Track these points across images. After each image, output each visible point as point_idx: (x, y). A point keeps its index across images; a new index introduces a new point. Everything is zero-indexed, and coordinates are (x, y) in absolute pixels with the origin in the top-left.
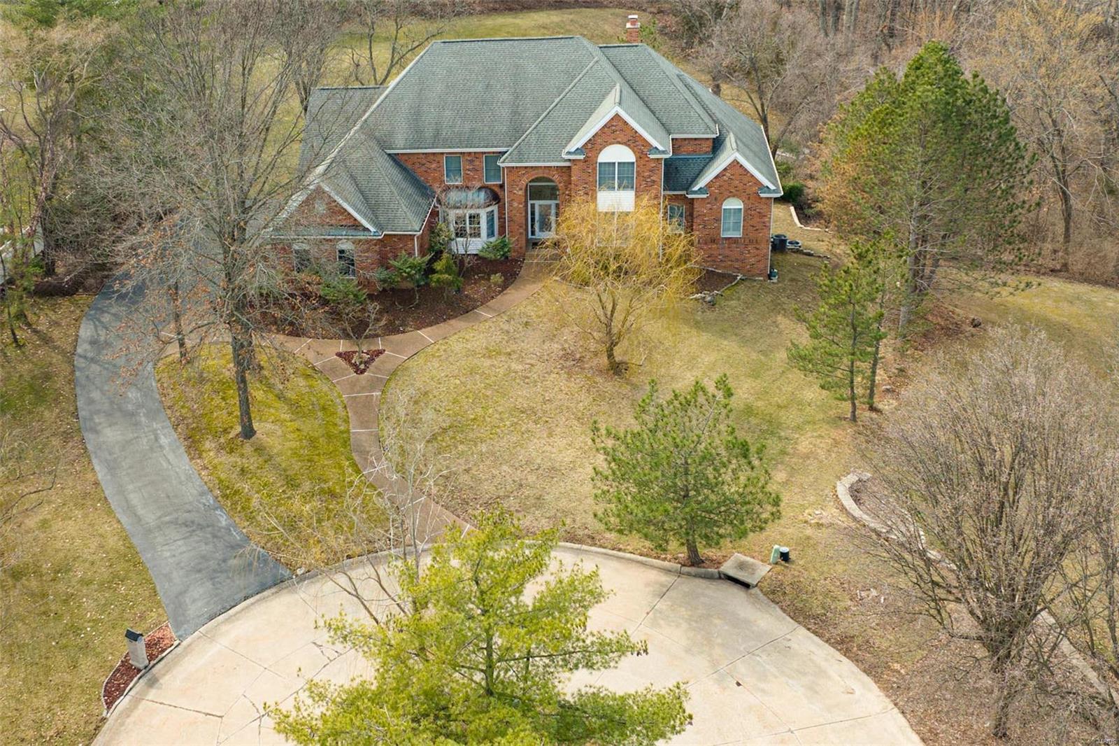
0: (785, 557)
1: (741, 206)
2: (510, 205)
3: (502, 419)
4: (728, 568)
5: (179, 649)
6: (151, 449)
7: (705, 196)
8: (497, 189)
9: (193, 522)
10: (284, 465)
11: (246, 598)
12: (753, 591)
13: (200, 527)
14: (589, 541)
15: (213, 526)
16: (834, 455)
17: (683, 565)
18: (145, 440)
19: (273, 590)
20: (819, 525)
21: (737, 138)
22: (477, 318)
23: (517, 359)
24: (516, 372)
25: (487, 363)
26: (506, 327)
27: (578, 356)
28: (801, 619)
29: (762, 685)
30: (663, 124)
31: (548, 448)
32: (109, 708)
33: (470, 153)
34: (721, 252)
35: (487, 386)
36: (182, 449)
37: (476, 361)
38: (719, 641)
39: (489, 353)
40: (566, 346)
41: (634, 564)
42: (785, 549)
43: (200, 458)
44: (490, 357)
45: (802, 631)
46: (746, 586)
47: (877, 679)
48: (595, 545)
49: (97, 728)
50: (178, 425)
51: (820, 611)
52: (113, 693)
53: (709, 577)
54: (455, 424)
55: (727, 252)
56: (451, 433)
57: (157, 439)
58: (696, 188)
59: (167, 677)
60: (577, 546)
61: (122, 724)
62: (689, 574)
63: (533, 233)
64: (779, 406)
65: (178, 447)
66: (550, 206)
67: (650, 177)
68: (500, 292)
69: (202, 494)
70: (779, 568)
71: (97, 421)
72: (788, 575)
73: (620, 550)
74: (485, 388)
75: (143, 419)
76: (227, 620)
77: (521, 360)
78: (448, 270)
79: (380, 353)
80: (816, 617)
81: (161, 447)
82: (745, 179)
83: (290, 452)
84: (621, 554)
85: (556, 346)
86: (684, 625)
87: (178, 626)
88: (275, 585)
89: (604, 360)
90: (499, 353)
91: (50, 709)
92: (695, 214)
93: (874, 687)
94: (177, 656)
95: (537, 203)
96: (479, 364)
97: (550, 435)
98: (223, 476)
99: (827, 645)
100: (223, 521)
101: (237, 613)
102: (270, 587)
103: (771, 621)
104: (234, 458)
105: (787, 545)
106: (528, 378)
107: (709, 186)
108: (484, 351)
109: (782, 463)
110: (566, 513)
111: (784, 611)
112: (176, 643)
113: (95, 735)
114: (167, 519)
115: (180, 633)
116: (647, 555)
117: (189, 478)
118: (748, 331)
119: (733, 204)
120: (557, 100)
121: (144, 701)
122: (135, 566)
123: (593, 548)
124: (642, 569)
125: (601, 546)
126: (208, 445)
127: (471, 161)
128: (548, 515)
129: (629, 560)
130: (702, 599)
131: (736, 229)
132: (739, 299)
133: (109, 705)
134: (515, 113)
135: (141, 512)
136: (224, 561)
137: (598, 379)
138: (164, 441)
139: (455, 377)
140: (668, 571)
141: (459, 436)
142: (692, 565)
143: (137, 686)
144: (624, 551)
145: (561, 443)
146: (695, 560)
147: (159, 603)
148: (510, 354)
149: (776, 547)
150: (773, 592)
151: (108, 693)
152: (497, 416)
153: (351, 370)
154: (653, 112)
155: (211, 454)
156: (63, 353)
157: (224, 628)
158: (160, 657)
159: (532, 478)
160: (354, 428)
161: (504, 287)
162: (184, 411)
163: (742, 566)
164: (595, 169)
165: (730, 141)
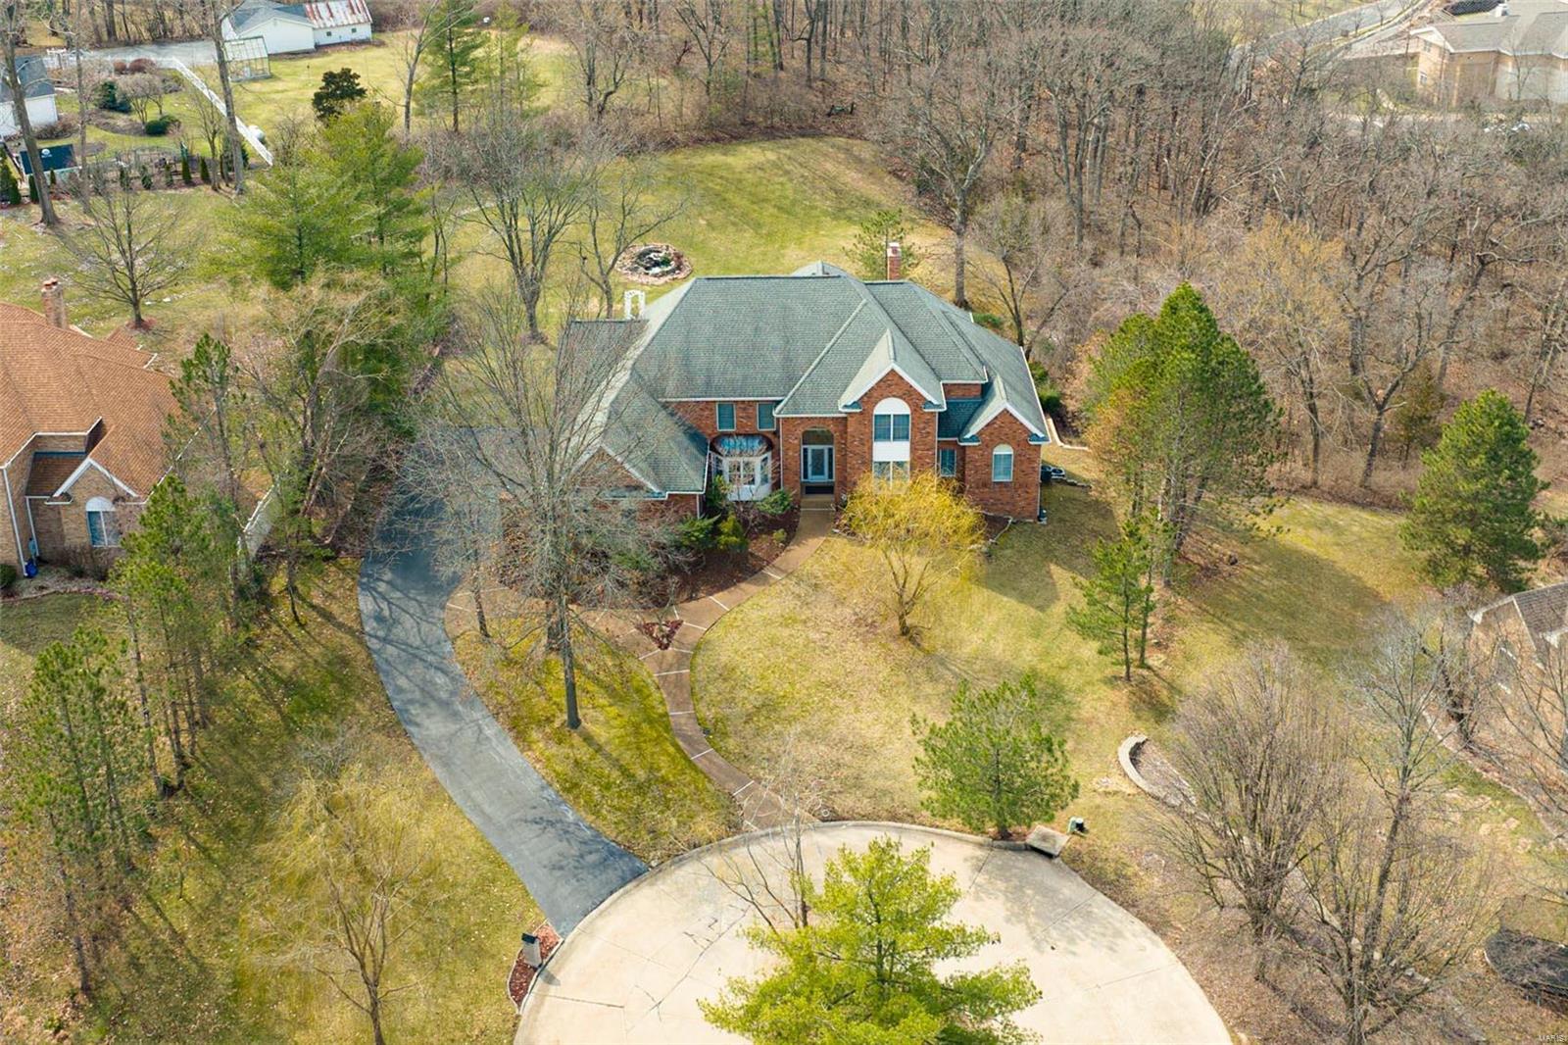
0: (1080, 827)
1: (1012, 453)
2: (786, 454)
3: (809, 695)
4: (1032, 839)
5: (565, 945)
6: (478, 741)
7: (976, 444)
8: (770, 436)
9: (541, 818)
10: (614, 755)
11: (612, 893)
12: (1056, 861)
13: (551, 823)
14: (909, 819)
15: (561, 821)
16: (1113, 719)
17: (994, 839)
18: (470, 732)
19: (634, 883)
20: (1107, 794)
21: (1005, 381)
22: (766, 581)
23: (814, 627)
24: (815, 642)
25: (786, 632)
26: (797, 590)
27: (870, 621)
28: (1098, 886)
29: (1073, 948)
30: (933, 369)
31: (858, 724)
32: (519, 1006)
33: (743, 402)
34: (993, 495)
35: (791, 660)
36: (510, 741)
37: (774, 631)
38: (1032, 909)
39: (787, 621)
40: (857, 610)
41: (951, 841)
42: (1080, 820)
43: (530, 749)
44: (787, 626)
45: (1100, 897)
46: (1050, 856)
47: (1163, 936)
48: (914, 823)
49: (515, 1025)
50: (498, 714)
51: (1113, 877)
52: (518, 992)
53: (1016, 849)
54: (767, 702)
55: (998, 496)
56: (765, 713)
57: (481, 731)
58: (968, 436)
59: (562, 974)
60: (899, 824)
61: (535, 1020)
62: (999, 847)
63: (806, 477)
64: (1060, 668)
65: (505, 739)
66: (822, 451)
67: (924, 428)
68: (783, 549)
69: (543, 788)
70: (1076, 838)
71: (413, 712)
72: (1083, 844)
73: (937, 827)
74: (789, 661)
75: (460, 708)
76: (600, 914)
77: (816, 628)
78: (735, 532)
79: (678, 624)
80: (1111, 883)
81: (487, 738)
82: (1015, 427)
83: (617, 741)
84: (939, 831)
85: (848, 611)
86: (1002, 898)
87: (557, 925)
88: (635, 878)
89: (895, 624)
90: (795, 621)
91: (467, 1011)
92: (967, 460)
93: (1162, 943)
94: (564, 952)
95: (810, 448)
96: (778, 634)
97: (857, 710)
98: (559, 768)
99: (1121, 909)
100: (571, 817)
101: (607, 908)
102: (630, 881)
103: (1073, 888)
104: (565, 750)
105: (1082, 815)
106: (827, 648)
107: (980, 433)
108: (781, 620)
109: (1068, 729)
110: (885, 792)
111: (1084, 878)
112: (561, 940)
113: (515, 1031)
114: (517, 816)
115: (562, 930)
116: (962, 831)
117: (525, 773)
118: (1025, 584)
119: (1004, 450)
120: (829, 346)
121: (548, 998)
122: (499, 867)
123: (914, 826)
124: (959, 844)
125: (920, 824)
126: (535, 735)
127: (744, 409)
128: (868, 794)
129: (946, 836)
130: (1014, 871)
131: (1007, 474)
132: (1013, 547)
133: (519, 1002)
134: (787, 359)
135: (488, 809)
136: (582, 856)
137: (893, 646)
138: (488, 732)
139: (758, 650)
140: (981, 845)
141: (773, 716)
142: (1003, 838)
143: (537, 984)
144: (942, 827)
145: (869, 718)
146: (1004, 835)
147: (533, 901)
148: (805, 622)
149: (1073, 819)
150: (1073, 861)
151: (514, 992)
152: (804, 691)
153: (655, 645)
154: (923, 358)
155: (541, 745)
156: (350, 631)
157: (600, 923)
158: (550, 955)
159: (848, 758)
160: (672, 710)
161: (787, 542)
162: (500, 698)
163: (1045, 838)
164: (870, 421)
165: (998, 385)
